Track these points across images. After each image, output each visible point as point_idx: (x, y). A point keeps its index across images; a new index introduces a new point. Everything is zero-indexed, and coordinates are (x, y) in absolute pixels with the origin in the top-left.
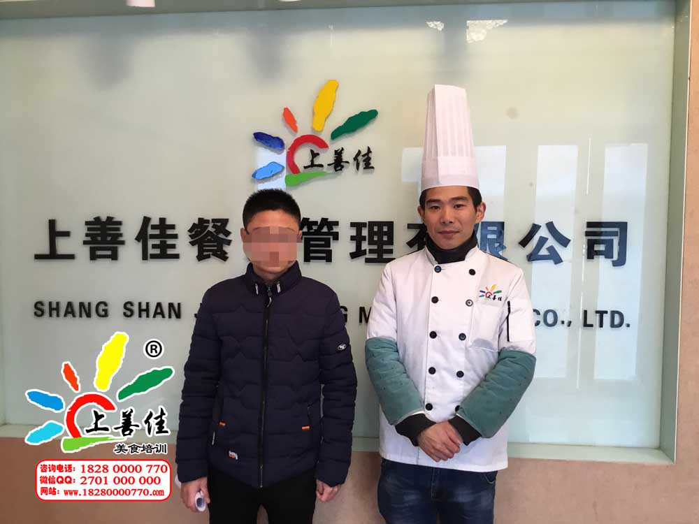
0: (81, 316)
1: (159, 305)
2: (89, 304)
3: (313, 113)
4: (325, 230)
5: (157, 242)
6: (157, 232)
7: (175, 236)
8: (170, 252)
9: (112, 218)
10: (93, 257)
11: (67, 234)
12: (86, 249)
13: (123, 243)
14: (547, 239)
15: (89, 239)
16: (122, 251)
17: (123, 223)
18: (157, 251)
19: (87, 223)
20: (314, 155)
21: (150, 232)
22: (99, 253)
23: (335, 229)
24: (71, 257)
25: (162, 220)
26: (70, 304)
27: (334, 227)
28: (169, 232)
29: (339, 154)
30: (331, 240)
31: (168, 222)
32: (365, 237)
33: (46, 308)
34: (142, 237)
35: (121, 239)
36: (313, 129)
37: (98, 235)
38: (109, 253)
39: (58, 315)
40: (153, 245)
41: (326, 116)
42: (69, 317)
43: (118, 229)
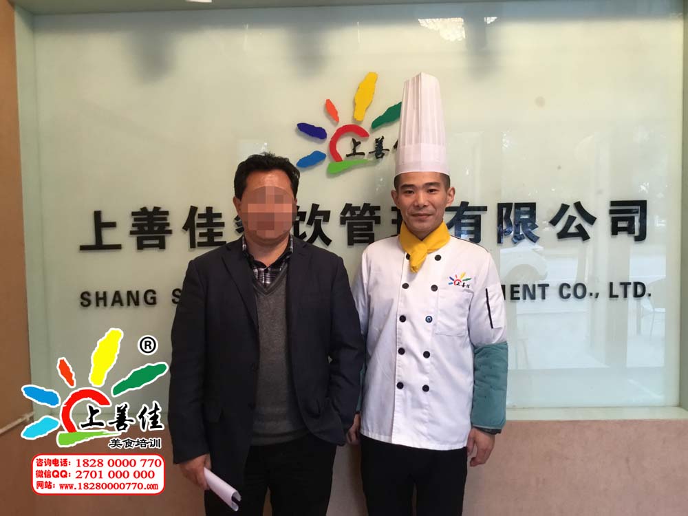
0: (129, 304)
2: (137, 292)
3: (355, 104)
4: (367, 214)
5: (204, 230)
6: (204, 221)
7: (222, 225)
8: (216, 239)
9: (159, 208)
10: (141, 246)
11: (113, 225)
12: (133, 240)
13: (170, 232)
14: (575, 218)
15: (135, 229)
16: (169, 240)
17: (170, 213)
18: (205, 240)
19: (133, 214)
20: (356, 144)
21: (197, 221)
22: (146, 242)
23: (377, 214)
24: (118, 247)
25: (209, 209)
26: (117, 293)
27: (376, 211)
28: (216, 220)
29: (379, 142)
30: (374, 224)
31: (214, 211)
33: (93, 298)
34: (189, 226)
35: (170, 228)
36: (354, 119)
37: (145, 225)
38: (157, 242)
39: (105, 305)
40: (200, 233)
41: (366, 106)
42: (117, 305)
43: (165, 219)
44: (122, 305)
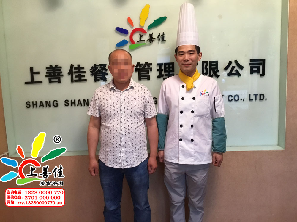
0: (46, 107)
1: (79, 101)
2: (50, 101)
3: (140, 19)
4: (146, 67)
5: (77, 75)
6: (77, 71)
7: (85, 72)
8: (83, 79)
9: (58, 65)
10: (50, 82)
11: (38, 73)
12: (47, 79)
13: (62, 76)
14: (235, 67)
15: (48, 74)
16: (62, 79)
17: (62, 68)
18: (77, 79)
19: (47, 68)
20: (141, 36)
21: (74, 70)
22: (52, 80)
23: (151, 67)
24: (41, 82)
25: (79, 66)
26: (41, 102)
28: (82, 70)
29: (151, 36)
30: (149, 71)
31: (81, 66)
32: (163, 69)
33: (31, 104)
34: (70, 73)
35: (62, 74)
36: (140, 25)
37: (52, 73)
38: (57, 80)
39: (37, 107)
40: (75, 76)
41: (145, 19)
42: (42, 107)
43: (60, 70)
44: (43, 107)
